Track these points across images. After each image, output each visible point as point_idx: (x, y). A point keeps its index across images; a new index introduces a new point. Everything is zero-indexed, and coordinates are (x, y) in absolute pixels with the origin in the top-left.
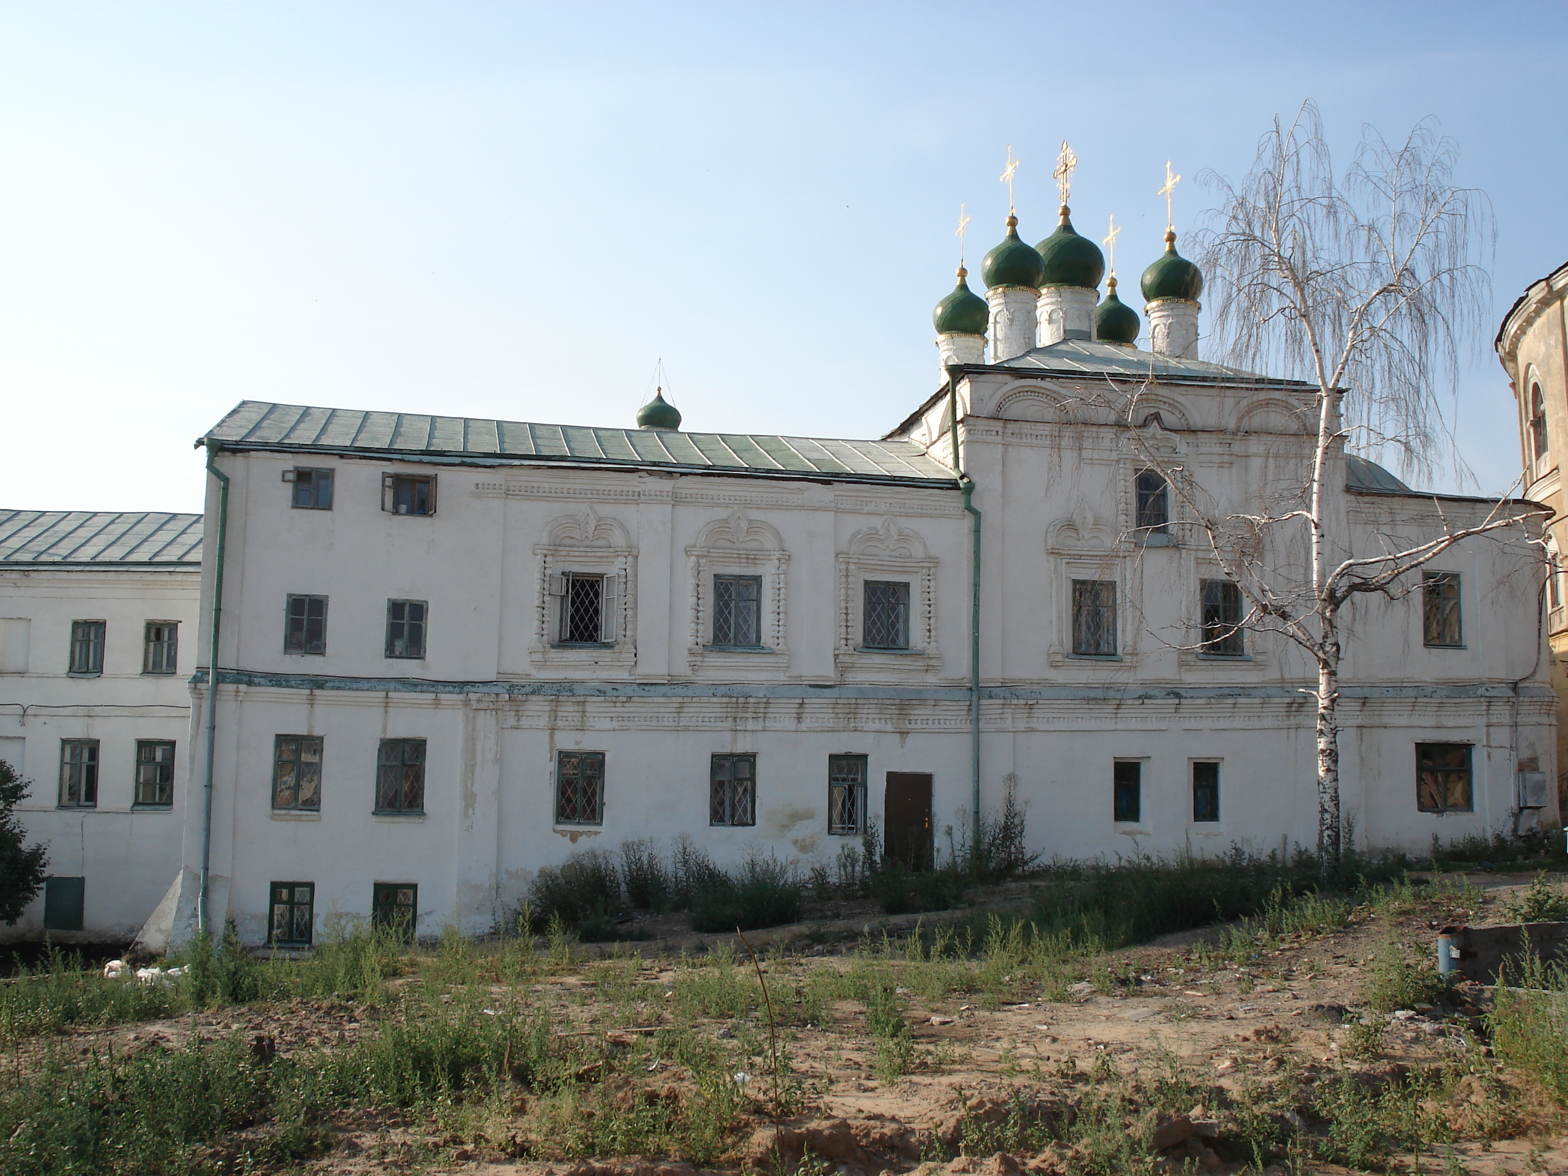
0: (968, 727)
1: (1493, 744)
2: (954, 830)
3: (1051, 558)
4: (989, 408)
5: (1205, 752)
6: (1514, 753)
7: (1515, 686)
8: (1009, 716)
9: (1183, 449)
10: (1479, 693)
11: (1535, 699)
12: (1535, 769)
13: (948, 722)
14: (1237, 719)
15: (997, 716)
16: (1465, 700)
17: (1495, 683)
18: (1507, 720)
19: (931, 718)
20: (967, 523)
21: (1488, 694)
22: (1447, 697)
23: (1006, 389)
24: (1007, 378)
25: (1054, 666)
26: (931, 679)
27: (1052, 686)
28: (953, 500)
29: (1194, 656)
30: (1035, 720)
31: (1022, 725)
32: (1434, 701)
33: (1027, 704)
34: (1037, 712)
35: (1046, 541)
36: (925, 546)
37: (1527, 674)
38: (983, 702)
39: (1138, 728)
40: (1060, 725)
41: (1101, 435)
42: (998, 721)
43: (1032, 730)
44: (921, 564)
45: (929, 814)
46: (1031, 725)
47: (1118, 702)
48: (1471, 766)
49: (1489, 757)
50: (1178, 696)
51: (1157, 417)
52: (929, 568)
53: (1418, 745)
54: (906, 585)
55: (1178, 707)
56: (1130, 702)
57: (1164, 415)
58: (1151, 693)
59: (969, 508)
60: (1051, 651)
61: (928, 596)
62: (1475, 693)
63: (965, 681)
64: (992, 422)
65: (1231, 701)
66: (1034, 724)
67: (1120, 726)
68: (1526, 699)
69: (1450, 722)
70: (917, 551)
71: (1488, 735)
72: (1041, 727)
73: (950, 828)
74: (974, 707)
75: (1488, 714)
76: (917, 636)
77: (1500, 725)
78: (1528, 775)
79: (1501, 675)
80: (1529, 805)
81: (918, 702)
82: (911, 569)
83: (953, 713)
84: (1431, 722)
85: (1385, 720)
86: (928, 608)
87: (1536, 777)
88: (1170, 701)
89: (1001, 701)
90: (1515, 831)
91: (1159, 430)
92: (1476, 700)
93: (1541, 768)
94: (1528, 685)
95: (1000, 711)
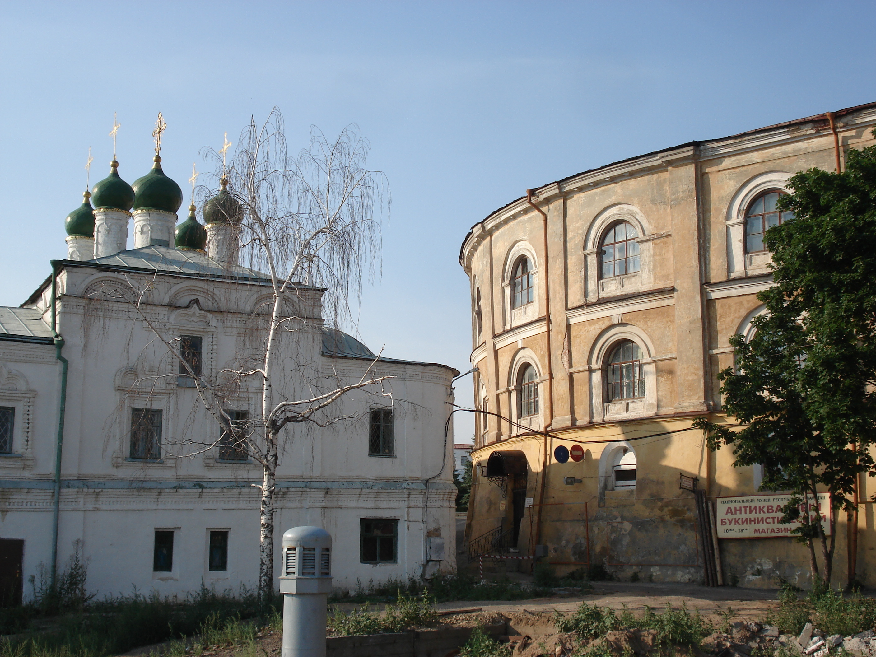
0: (52, 507)
1: (411, 519)
2: (36, 579)
3: (118, 393)
4: (80, 290)
5: (219, 524)
6: (424, 525)
7: (426, 482)
8: (82, 500)
9: (213, 323)
10: (403, 486)
11: (439, 491)
12: (439, 536)
13: (37, 504)
14: (241, 502)
15: (73, 500)
16: (393, 491)
17: (413, 480)
18: (421, 505)
19: (26, 501)
20: (59, 367)
21: (408, 487)
22: (382, 489)
23: (92, 278)
24: (94, 271)
25: (116, 466)
26: (26, 474)
27: (114, 479)
28: (50, 352)
29: (214, 460)
30: (100, 502)
31: (90, 506)
32: (373, 491)
33: (94, 492)
34: (102, 498)
35: (115, 381)
36: (27, 382)
37: (436, 475)
38: (63, 490)
39: (173, 508)
40: (118, 506)
41: (157, 312)
42: (74, 503)
43: (98, 510)
44: (24, 395)
45: (20, 568)
46: (97, 506)
47: (159, 491)
48: (397, 534)
49: (408, 528)
50: (201, 487)
51: (197, 301)
52: (29, 398)
53: (362, 520)
54: (13, 409)
55: (201, 495)
56: (167, 490)
57: (201, 300)
58: (183, 484)
59: (60, 357)
60: (114, 456)
61: (28, 417)
62: (401, 486)
63: (51, 475)
64: (80, 300)
65: (238, 490)
66: (99, 505)
67: (161, 506)
68: (433, 491)
69: (384, 505)
70: (22, 386)
71: (408, 513)
72: (104, 507)
73: (33, 577)
74: (56, 494)
75: (408, 500)
76: (18, 444)
77: (416, 507)
78: (432, 540)
79: (418, 474)
80: (432, 559)
81: (15, 490)
82: (15, 398)
83: (41, 498)
84: (371, 505)
85: (341, 503)
86: (27, 425)
87: (438, 541)
88: (195, 490)
89: (76, 490)
90: (423, 576)
91: (198, 310)
92: (401, 491)
93: (442, 536)
94: (435, 481)
95: (75, 496)
